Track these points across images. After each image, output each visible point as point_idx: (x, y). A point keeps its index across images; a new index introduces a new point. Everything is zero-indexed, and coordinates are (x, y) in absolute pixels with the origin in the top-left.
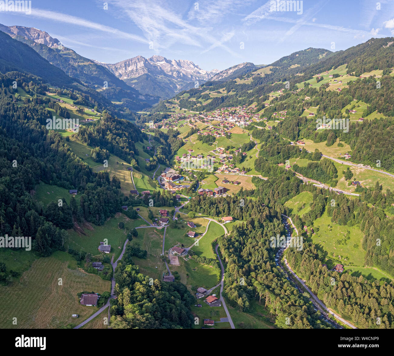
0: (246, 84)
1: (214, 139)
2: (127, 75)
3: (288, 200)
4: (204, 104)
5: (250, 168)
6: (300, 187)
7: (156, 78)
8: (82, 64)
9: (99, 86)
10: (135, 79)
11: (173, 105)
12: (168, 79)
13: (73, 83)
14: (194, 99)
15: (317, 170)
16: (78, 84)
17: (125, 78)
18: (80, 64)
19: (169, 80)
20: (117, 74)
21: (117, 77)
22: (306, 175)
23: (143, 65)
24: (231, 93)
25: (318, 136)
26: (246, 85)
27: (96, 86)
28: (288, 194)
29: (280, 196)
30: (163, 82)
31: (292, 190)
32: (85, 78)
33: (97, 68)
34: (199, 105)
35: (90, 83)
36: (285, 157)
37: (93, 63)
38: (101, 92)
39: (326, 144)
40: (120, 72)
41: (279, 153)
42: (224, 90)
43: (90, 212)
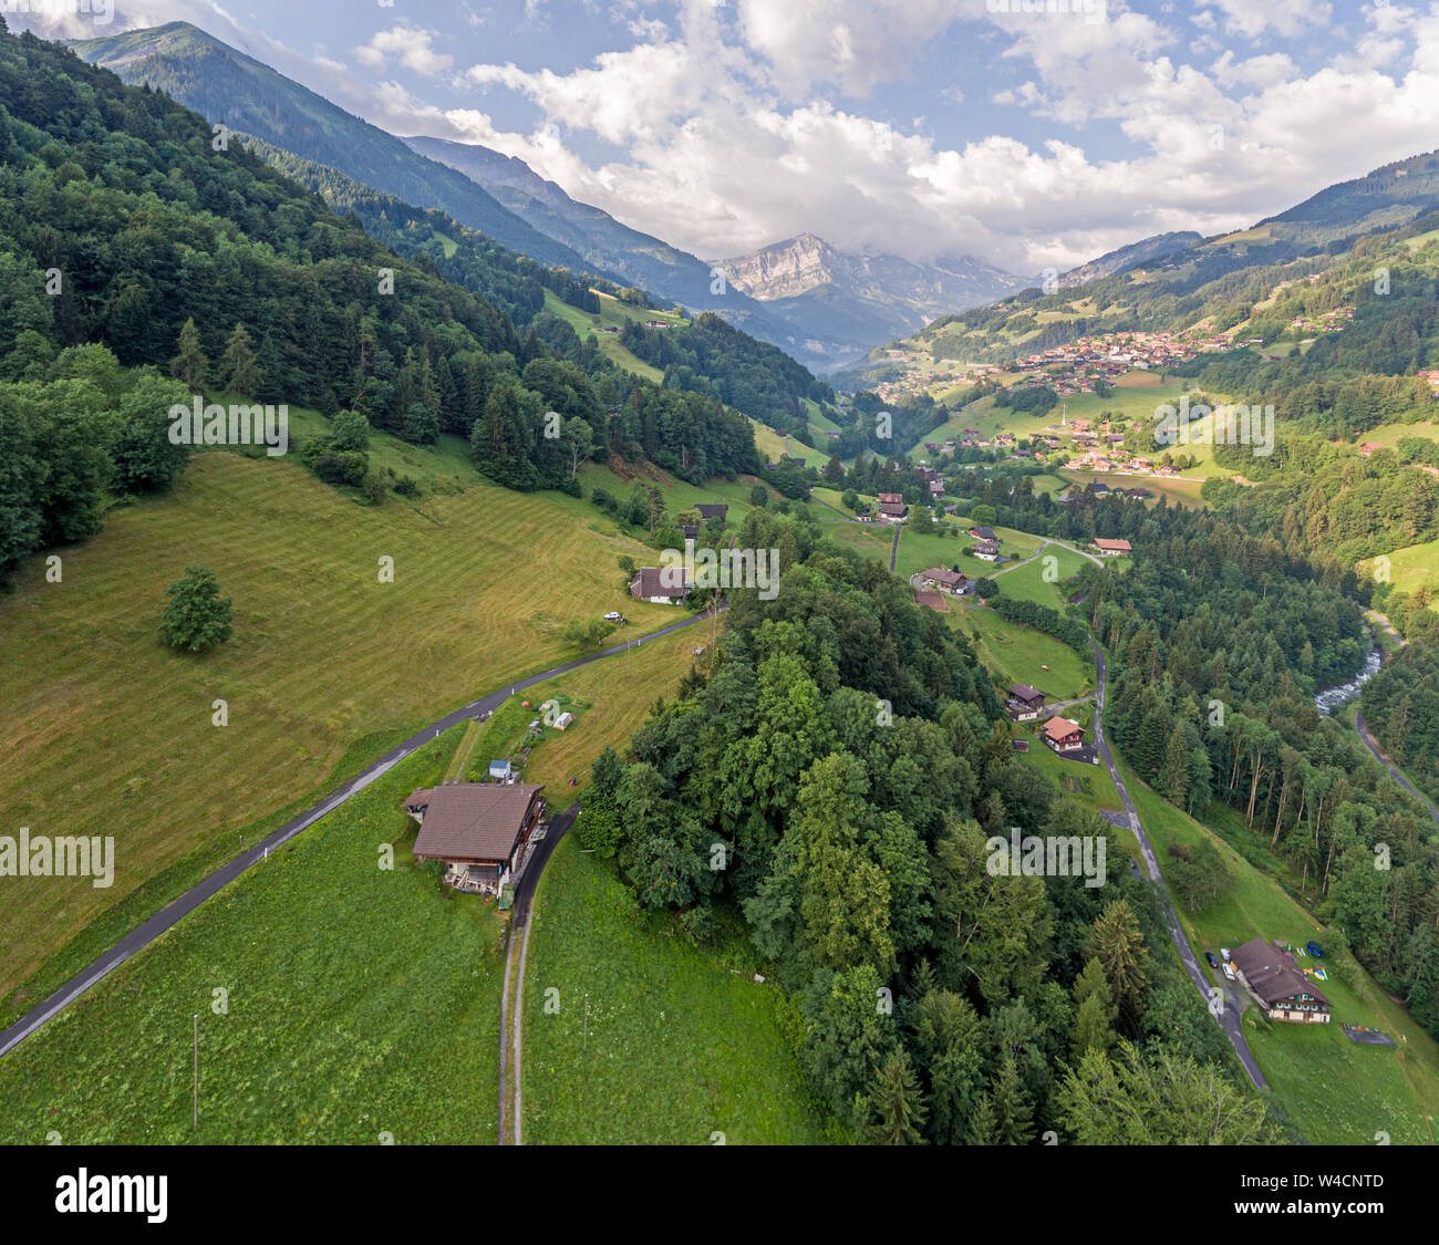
1: (1054, 397)
2: (768, 290)
4: (1017, 341)
5: (1193, 459)
7: (858, 297)
10: (793, 299)
11: (914, 354)
14: (981, 334)
17: (765, 297)
19: (899, 304)
20: (738, 288)
23: (818, 261)
24: (1112, 311)
26: (1171, 283)
30: (880, 308)
34: (997, 345)
36: (1353, 419)
40: (748, 281)
42: (1086, 305)
43: (661, 435)
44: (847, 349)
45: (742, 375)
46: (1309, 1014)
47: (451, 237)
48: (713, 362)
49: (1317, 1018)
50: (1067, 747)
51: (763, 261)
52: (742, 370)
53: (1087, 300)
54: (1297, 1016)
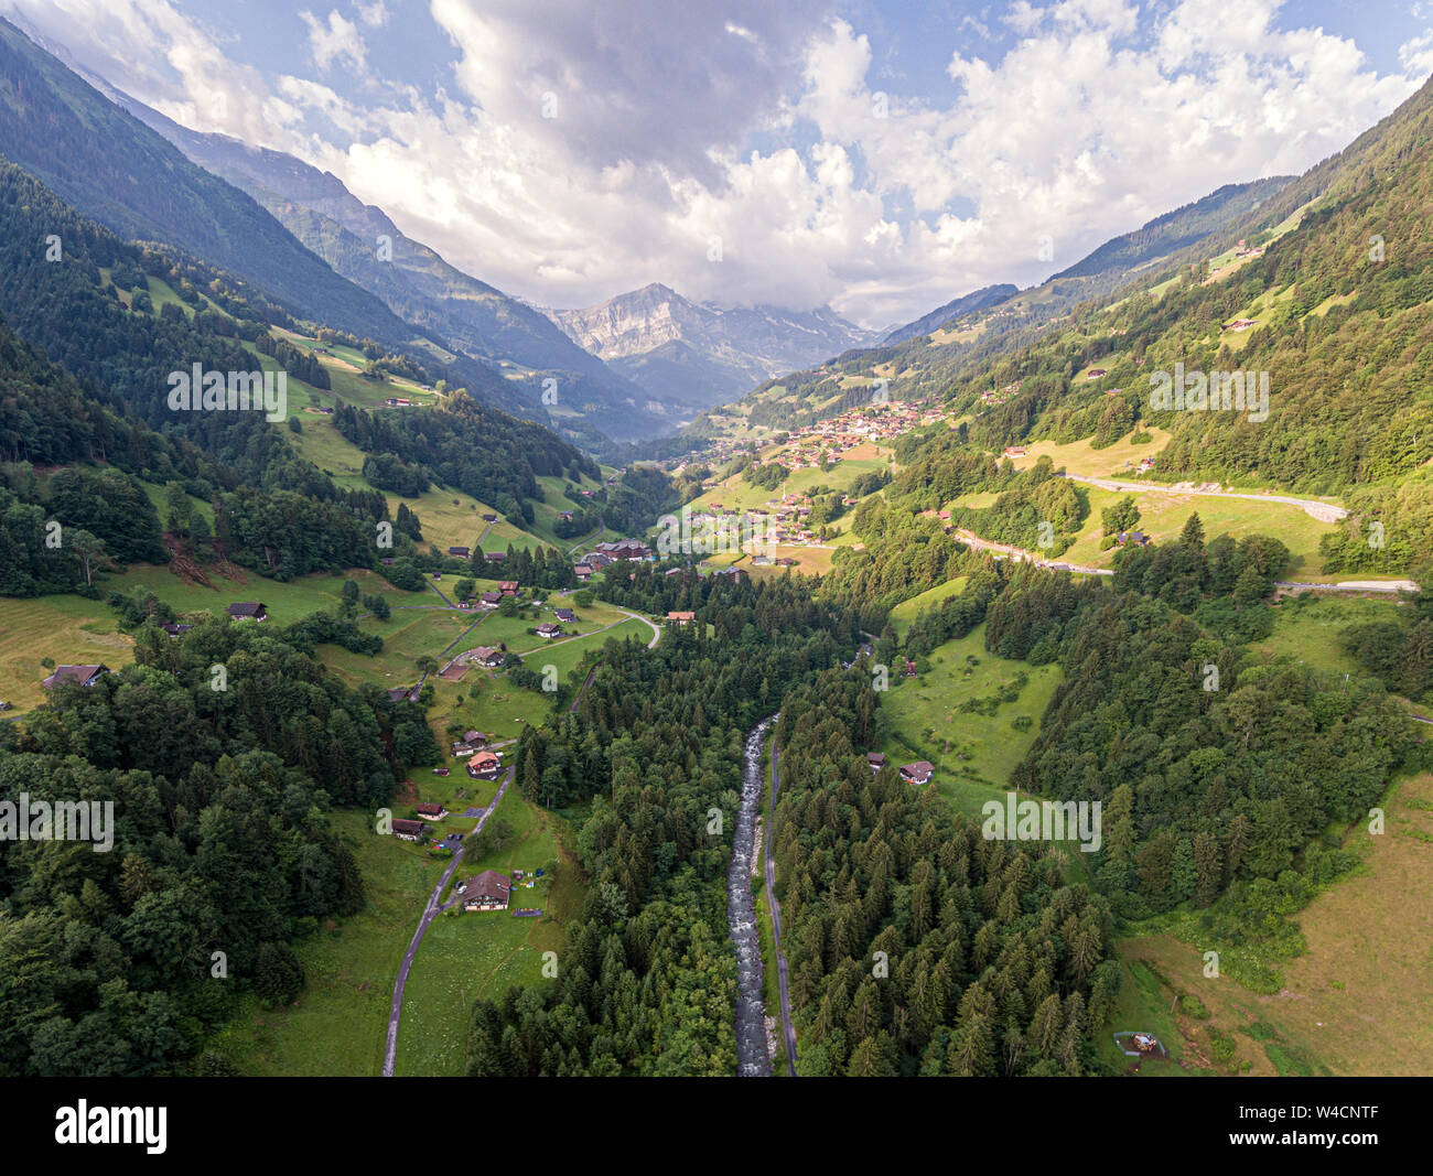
0: (962, 342)
1: (785, 473)
2: (617, 346)
3: (905, 599)
4: (819, 407)
5: (839, 529)
6: (948, 564)
7: (708, 355)
8: (464, 297)
9: (515, 365)
10: (642, 356)
11: (733, 420)
12: (745, 359)
13: (412, 339)
14: (793, 399)
15: (1020, 514)
16: (432, 345)
17: (613, 354)
18: (456, 296)
19: (749, 362)
20: (586, 343)
21: (589, 350)
22: (983, 532)
23: (668, 315)
24: (909, 373)
25: (1068, 423)
26: (959, 345)
27: (504, 364)
28: (908, 582)
29: (882, 588)
30: (729, 367)
31: (921, 571)
32: (467, 338)
33: (511, 312)
34: (804, 411)
35: (485, 355)
36: (942, 492)
37: (497, 298)
38: (518, 381)
39: (1092, 444)
40: (597, 335)
41: (929, 482)
42: (887, 368)
43: (242, 538)
44: (690, 411)
45: (471, 459)
46: (494, 906)
47: (171, 286)
48: (444, 445)
49: (499, 907)
50: (483, 771)
51: (612, 313)
52: (473, 454)
53: (888, 364)
54: (485, 908)
